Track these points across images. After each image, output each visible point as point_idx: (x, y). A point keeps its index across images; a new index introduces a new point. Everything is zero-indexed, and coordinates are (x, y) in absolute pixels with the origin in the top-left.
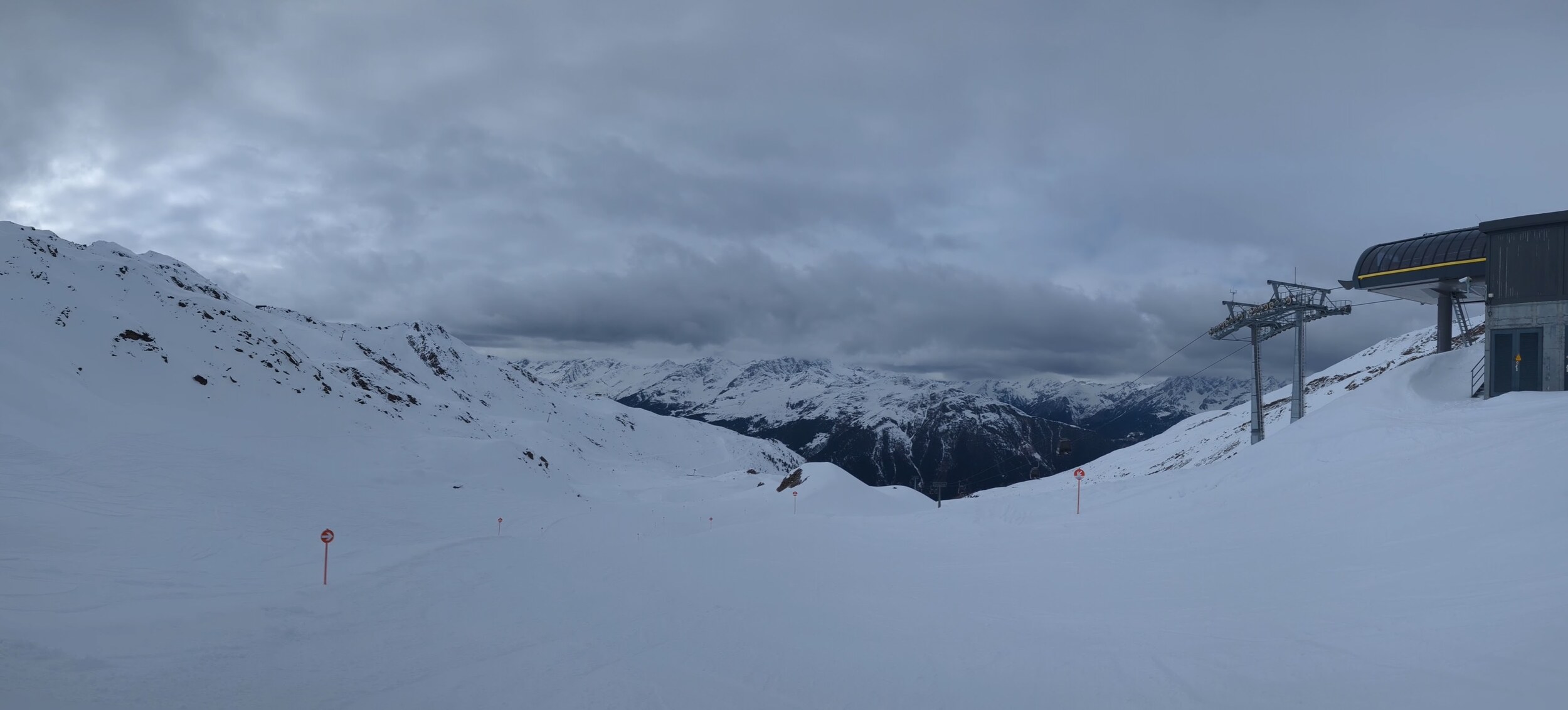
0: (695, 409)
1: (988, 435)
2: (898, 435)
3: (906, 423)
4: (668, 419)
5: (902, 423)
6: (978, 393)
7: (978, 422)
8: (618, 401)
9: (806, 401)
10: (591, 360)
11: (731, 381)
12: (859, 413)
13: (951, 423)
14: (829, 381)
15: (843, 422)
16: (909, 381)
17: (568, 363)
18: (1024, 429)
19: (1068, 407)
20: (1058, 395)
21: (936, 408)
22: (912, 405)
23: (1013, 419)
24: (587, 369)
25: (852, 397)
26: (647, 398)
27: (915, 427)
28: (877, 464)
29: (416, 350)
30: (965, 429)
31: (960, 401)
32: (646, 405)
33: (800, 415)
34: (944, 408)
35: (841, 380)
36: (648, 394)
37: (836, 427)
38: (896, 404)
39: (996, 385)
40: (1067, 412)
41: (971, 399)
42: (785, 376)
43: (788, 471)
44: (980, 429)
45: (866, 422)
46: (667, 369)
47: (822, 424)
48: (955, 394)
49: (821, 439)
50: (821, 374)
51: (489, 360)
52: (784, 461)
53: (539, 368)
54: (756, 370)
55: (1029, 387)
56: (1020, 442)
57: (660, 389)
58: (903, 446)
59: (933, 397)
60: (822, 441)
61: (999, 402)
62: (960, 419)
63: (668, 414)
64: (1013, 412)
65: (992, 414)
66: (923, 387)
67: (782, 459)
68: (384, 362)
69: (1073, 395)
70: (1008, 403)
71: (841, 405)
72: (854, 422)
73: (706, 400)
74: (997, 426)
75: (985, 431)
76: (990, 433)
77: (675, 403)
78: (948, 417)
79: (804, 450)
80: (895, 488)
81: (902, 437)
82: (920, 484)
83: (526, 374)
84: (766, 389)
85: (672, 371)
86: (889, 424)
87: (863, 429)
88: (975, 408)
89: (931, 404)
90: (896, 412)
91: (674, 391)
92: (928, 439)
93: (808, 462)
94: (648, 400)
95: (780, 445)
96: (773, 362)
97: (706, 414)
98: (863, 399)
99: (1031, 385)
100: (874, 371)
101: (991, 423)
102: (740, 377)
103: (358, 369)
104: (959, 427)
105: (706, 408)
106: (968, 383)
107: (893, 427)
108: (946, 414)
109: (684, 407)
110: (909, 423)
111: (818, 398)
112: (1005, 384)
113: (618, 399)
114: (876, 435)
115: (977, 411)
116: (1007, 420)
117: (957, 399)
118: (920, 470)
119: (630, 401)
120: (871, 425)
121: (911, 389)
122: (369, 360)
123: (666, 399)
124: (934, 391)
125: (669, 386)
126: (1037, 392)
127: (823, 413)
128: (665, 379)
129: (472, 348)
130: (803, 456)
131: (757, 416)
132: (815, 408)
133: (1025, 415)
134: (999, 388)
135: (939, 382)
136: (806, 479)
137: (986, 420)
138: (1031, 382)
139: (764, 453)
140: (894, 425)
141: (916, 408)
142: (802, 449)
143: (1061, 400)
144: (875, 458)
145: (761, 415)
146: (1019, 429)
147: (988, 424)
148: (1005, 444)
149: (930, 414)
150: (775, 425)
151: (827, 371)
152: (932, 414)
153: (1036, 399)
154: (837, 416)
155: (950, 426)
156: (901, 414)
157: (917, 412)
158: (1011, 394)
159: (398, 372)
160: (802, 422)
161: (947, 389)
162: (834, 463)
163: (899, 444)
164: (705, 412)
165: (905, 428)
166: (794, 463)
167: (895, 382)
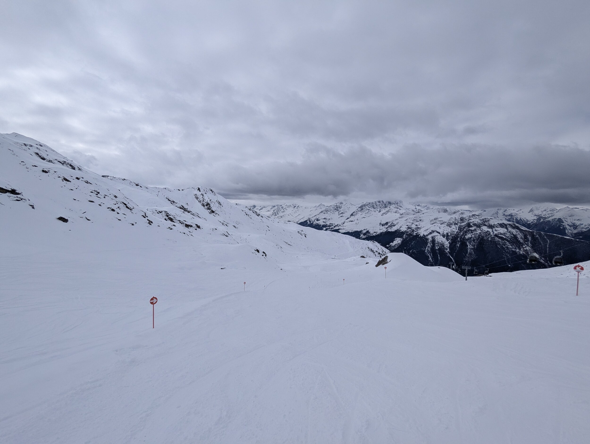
0: (334, 227)
1: (498, 241)
2: (441, 239)
3: (445, 233)
4: (322, 232)
5: (443, 233)
6: (491, 217)
7: (492, 233)
8: (298, 224)
9: (390, 222)
10: (285, 205)
11: (352, 213)
12: (418, 228)
13: (473, 233)
14: (402, 211)
15: (409, 232)
16: (447, 210)
17: (274, 207)
18: (525, 237)
19: (562, 225)
20: (553, 217)
21: (464, 225)
22: (449, 224)
23: (517, 232)
24: (284, 209)
25: (414, 220)
26: (312, 222)
27: (451, 235)
28: (428, 255)
29: (199, 201)
30: (483, 237)
31: (479, 221)
32: (311, 225)
33: (386, 229)
34: (469, 225)
35: (408, 211)
36: (312, 220)
37: (406, 235)
38: (440, 223)
39: (505, 211)
40: (562, 228)
41: (487, 220)
42: (378, 210)
43: (381, 257)
44: (493, 237)
45: (422, 233)
46: (321, 208)
47: (398, 234)
48: (476, 217)
49: (398, 241)
50: (398, 208)
51: (237, 206)
52: (378, 252)
53: (261, 209)
54: (364, 207)
55: (530, 212)
56: (522, 246)
57: (318, 218)
58: (444, 246)
59: (462, 220)
60: (398, 242)
61: (506, 221)
62: (480, 231)
63: (322, 229)
64: (518, 228)
65: (502, 229)
66: (456, 214)
67: (377, 251)
68: (182, 208)
69: (567, 217)
70: (513, 222)
71: (408, 224)
72: (415, 233)
73: (340, 223)
74: (505, 236)
75: (497, 239)
76: (500, 240)
77: (325, 224)
78: (471, 230)
79: (389, 246)
80: (439, 268)
81: (443, 241)
82: (454, 267)
83: (255, 212)
84: (369, 216)
85: (323, 209)
86: (435, 234)
87: (421, 236)
88: (489, 225)
89: (461, 223)
90: (440, 228)
91: (325, 219)
92: (459, 242)
93: (391, 252)
94: (312, 223)
95: (376, 243)
96: (373, 203)
97: (340, 229)
98: (420, 220)
99: (531, 211)
100: (426, 206)
101: (501, 234)
102: (356, 211)
103: (168, 211)
104: (479, 236)
105: (340, 226)
106: (485, 211)
107: (438, 235)
108: (470, 228)
109: (330, 226)
110: (447, 233)
111: (396, 221)
112: (511, 211)
113: (298, 223)
114: (428, 239)
115: (491, 227)
116: (512, 232)
117: (477, 220)
118: (454, 259)
119: (304, 224)
120: (425, 234)
121: (448, 215)
122: (173, 207)
123: (321, 223)
124: (463, 216)
125: (321, 216)
126: (536, 215)
127: (399, 228)
128: (320, 213)
129: (228, 200)
130: (388, 249)
131: (365, 230)
132: (394, 226)
133: (527, 229)
134: (506, 214)
135: (466, 211)
136: (390, 261)
137: (497, 232)
138: (532, 209)
139: (369, 248)
140: (438, 234)
141: (451, 225)
142: (388, 246)
143: (556, 220)
144: (427, 252)
145: (367, 229)
146: (522, 238)
147: (498, 234)
148: (511, 247)
149: (460, 229)
150: (374, 234)
151: (401, 207)
152: (461, 228)
153: (535, 220)
154: (406, 229)
155: (473, 236)
156: (442, 229)
157: (452, 228)
158: (516, 217)
159: (190, 212)
160: (387, 233)
161: (471, 214)
162: (405, 253)
163: (441, 244)
164: (339, 228)
165: (445, 236)
166: (384, 253)
167: (439, 211)
